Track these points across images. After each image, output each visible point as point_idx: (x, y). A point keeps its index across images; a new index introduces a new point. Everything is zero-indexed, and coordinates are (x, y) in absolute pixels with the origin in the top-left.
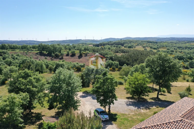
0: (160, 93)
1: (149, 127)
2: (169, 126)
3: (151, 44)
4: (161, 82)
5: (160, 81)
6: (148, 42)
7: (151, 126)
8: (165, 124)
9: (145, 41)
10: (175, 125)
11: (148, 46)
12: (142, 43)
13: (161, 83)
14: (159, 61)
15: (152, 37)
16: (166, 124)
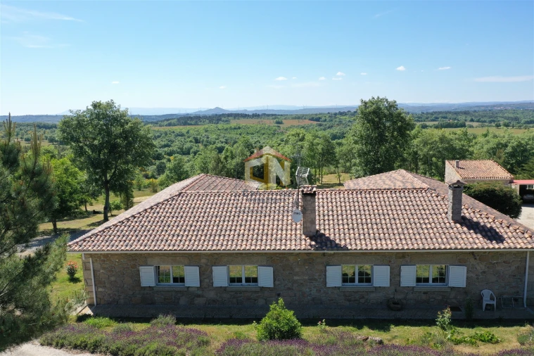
0: (109, 215)
1: (114, 225)
2: (158, 209)
3: (48, 130)
4: (109, 178)
5: (106, 177)
6: (39, 127)
7: (120, 222)
8: (149, 210)
9: (28, 125)
10: (171, 205)
11: (43, 137)
12: (21, 130)
13: (110, 180)
14: (96, 122)
15: (49, 114)
16: (151, 208)
